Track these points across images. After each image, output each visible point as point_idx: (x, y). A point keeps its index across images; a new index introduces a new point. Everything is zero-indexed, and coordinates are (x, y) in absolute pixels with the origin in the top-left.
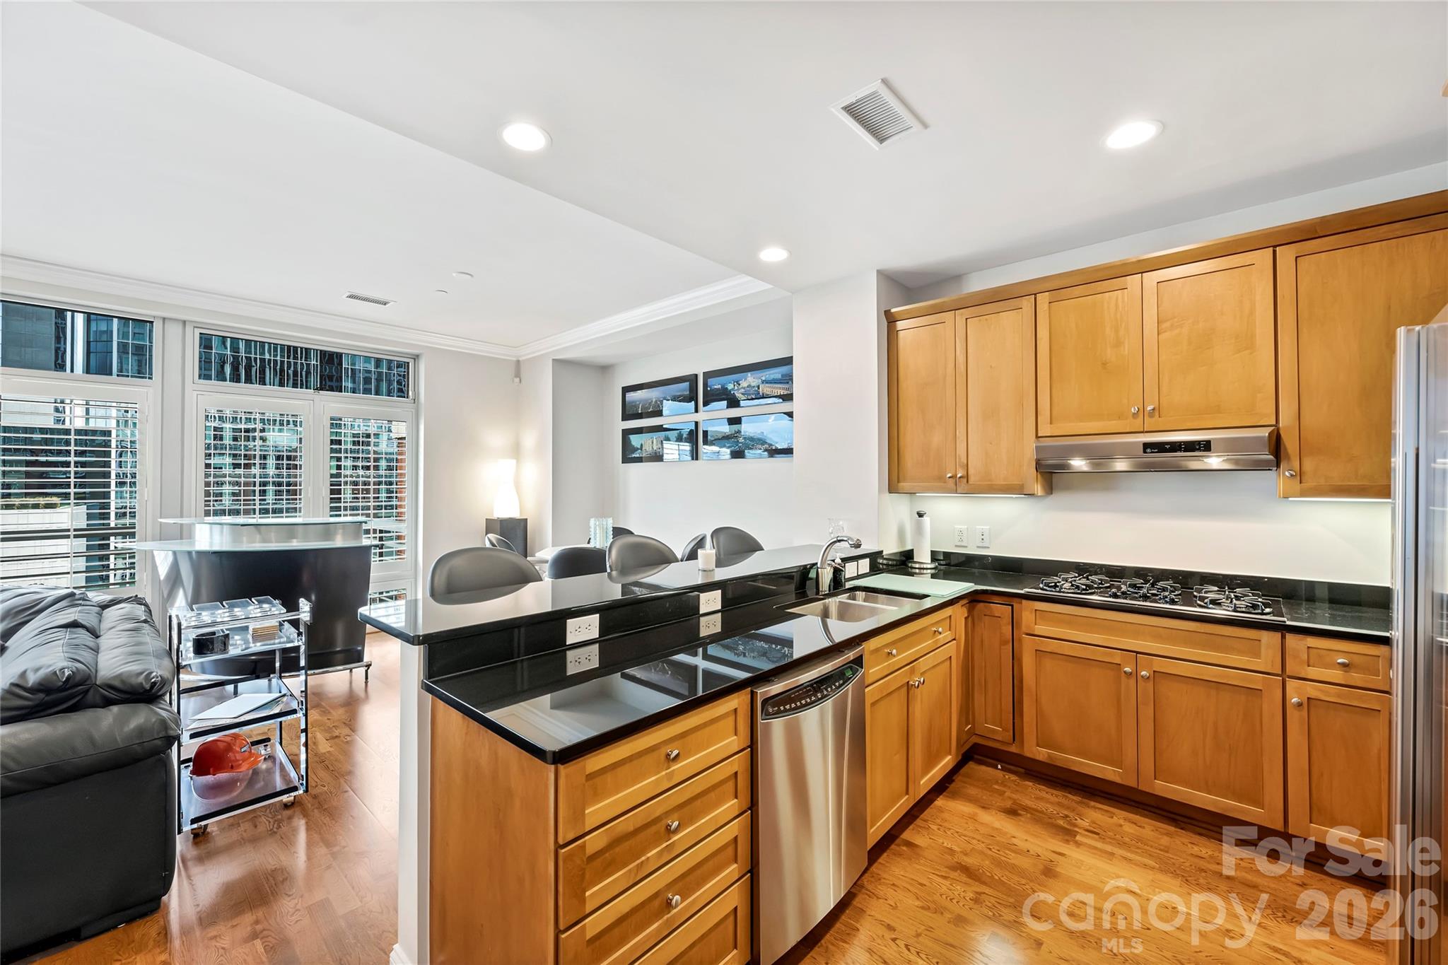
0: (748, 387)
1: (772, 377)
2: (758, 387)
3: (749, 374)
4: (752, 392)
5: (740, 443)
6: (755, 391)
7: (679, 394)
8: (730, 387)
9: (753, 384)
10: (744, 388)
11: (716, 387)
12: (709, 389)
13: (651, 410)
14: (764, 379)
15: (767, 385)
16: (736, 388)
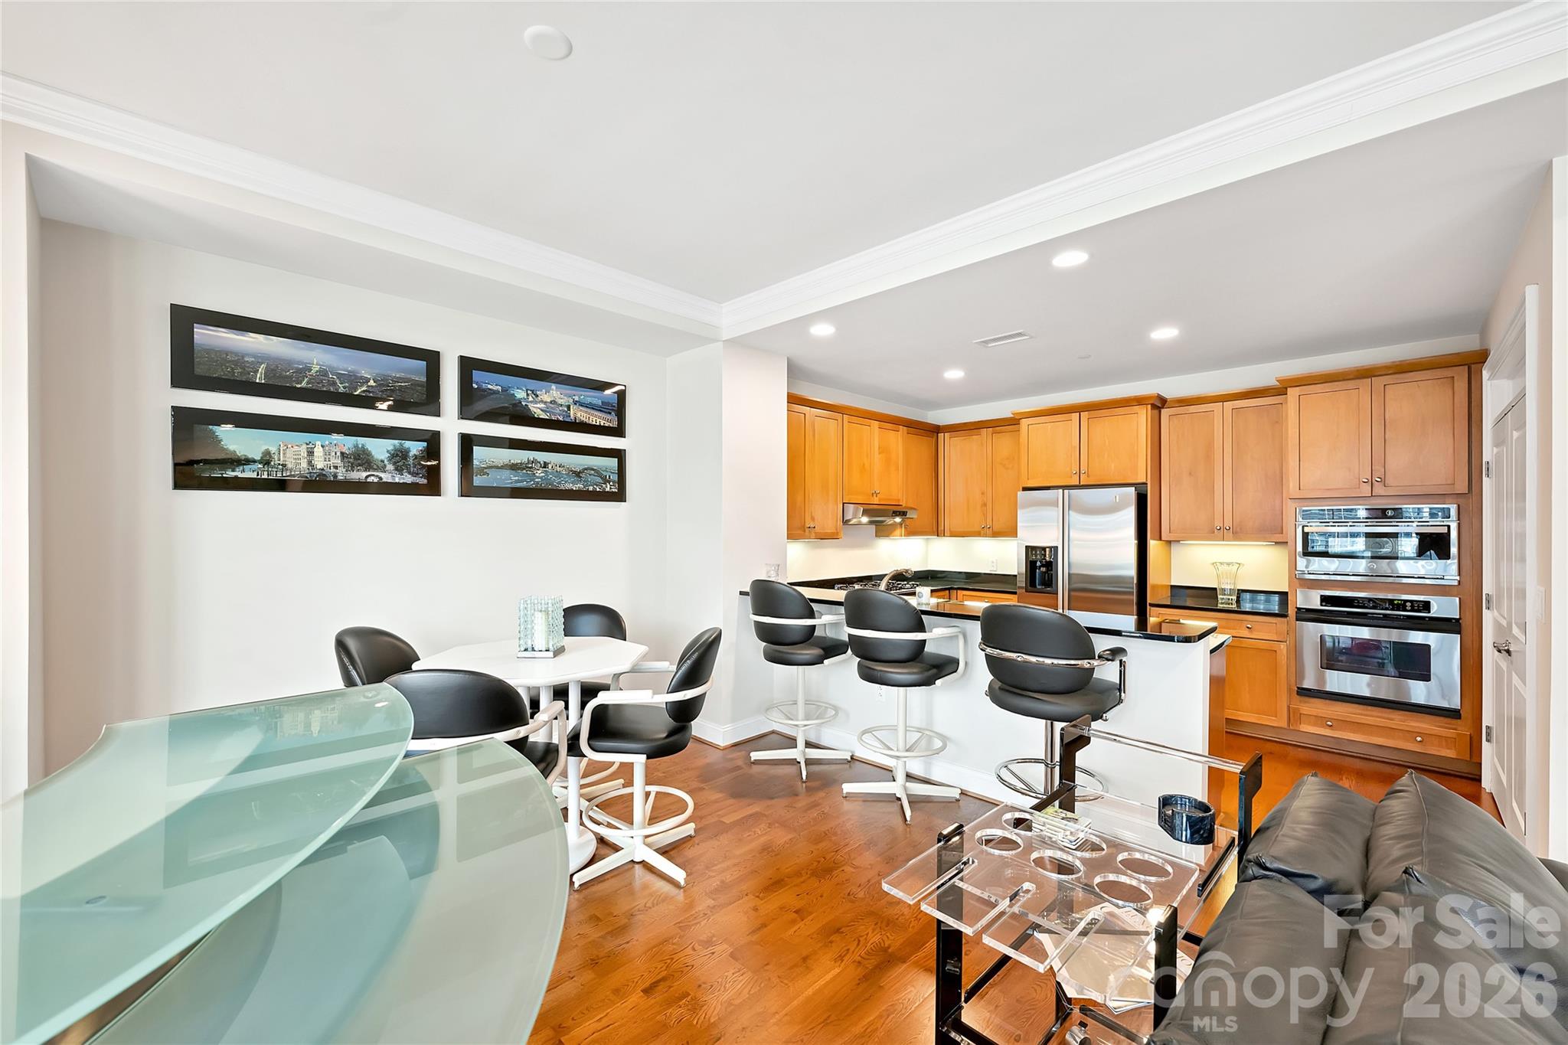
0: (551, 402)
1: (589, 400)
2: (569, 407)
3: (554, 387)
4: (558, 411)
5: (538, 478)
6: (564, 411)
7: (403, 375)
8: (520, 394)
9: (560, 401)
10: (545, 403)
11: (490, 387)
12: (475, 386)
13: (303, 384)
14: (576, 398)
15: (581, 408)
16: (531, 399)
